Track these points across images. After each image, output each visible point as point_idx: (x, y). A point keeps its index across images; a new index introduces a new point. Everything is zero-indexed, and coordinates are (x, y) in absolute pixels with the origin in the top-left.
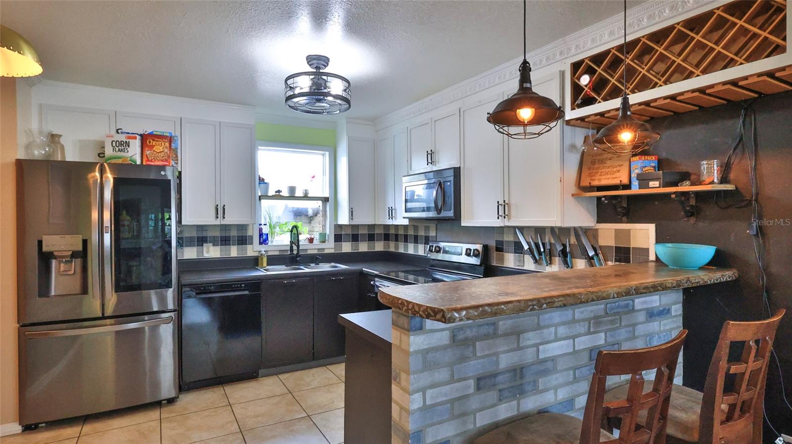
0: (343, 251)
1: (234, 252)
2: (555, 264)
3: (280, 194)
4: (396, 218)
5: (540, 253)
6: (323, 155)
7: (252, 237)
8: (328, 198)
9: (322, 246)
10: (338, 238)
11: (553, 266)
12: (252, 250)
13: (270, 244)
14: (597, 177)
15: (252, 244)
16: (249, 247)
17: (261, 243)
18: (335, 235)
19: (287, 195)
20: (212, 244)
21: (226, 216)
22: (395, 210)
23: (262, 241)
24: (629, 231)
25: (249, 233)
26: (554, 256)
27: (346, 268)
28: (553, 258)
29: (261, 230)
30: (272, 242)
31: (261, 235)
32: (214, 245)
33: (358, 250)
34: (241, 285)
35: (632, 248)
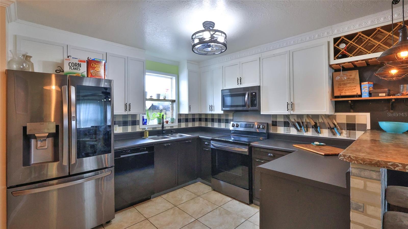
0: (182, 127)
1: (130, 129)
2: (310, 132)
3: (152, 98)
4: (214, 111)
5: (301, 127)
6: (171, 78)
7: (139, 121)
8: (175, 100)
9: (172, 125)
10: (180, 121)
11: (308, 132)
12: (139, 128)
13: (147, 124)
14: (343, 91)
15: (139, 124)
16: (137, 126)
17: (143, 124)
18: (178, 119)
19: (156, 98)
20: (118, 125)
21: (131, 110)
22: (214, 107)
23: (144, 123)
24: (355, 116)
25: (138, 119)
26: (309, 128)
27: (190, 136)
28: (308, 129)
29: (143, 117)
30: (148, 123)
31: (143, 120)
32: (119, 126)
33: (188, 126)
34: (144, 149)
35: (357, 124)
